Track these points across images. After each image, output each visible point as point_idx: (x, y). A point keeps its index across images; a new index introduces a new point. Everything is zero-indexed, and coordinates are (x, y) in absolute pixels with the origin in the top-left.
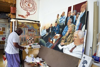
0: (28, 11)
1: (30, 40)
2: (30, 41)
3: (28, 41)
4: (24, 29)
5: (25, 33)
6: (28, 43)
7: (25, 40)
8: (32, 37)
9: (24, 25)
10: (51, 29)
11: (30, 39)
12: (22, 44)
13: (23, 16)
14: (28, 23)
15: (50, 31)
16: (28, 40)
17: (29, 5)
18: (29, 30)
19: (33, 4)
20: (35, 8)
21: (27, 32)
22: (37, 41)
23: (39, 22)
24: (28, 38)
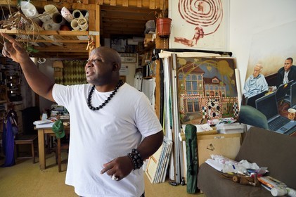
0: (200, 26)
2: (210, 111)
3: (205, 111)
4: (194, 78)
5: (195, 88)
6: (206, 117)
7: (197, 109)
8: (216, 100)
9: (192, 67)
11: (211, 105)
12: (189, 120)
13: (185, 41)
14: (203, 59)
15: (286, 81)
16: (205, 108)
17: (200, 8)
18: (207, 81)
19: (212, 4)
20: (218, 13)
21: (200, 85)
22: (229, 111)
23: (230, 54)
24: (205, 103)
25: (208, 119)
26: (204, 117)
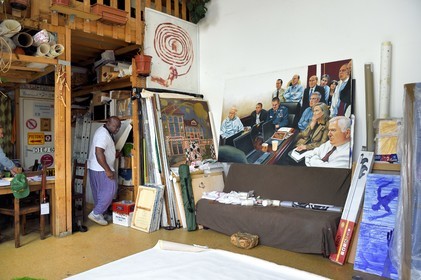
0: (174, 65)
2: (192, 153)
3: (188, 153)
4: (176, 119)
8: (196, 143)
9: (172, 108)
10: (258, 116)
11: (192, 147)
13: (161, 81)
14: (182, 101)
15: (258, 122)
16: (188, 151)
17: (174, 47)
18: (187, 123)
19: (183, 43)
20: (190, 54)
21: (182, 127)
22: (207, 154)
23: (202, 96)
24: (187, 145)
25: (192, 161)
26: (188, 159)
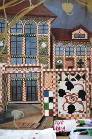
1: (62, 93)
2: (61, 101)
3: (51, 100)
5: (32, 49)
6: (51, 112)
11: (65, 88)
12: (11, 119)
16: (51, 94)
18: (61, 35)
21: (44, 45)
25: (56, 118)
26: (47, 113)
